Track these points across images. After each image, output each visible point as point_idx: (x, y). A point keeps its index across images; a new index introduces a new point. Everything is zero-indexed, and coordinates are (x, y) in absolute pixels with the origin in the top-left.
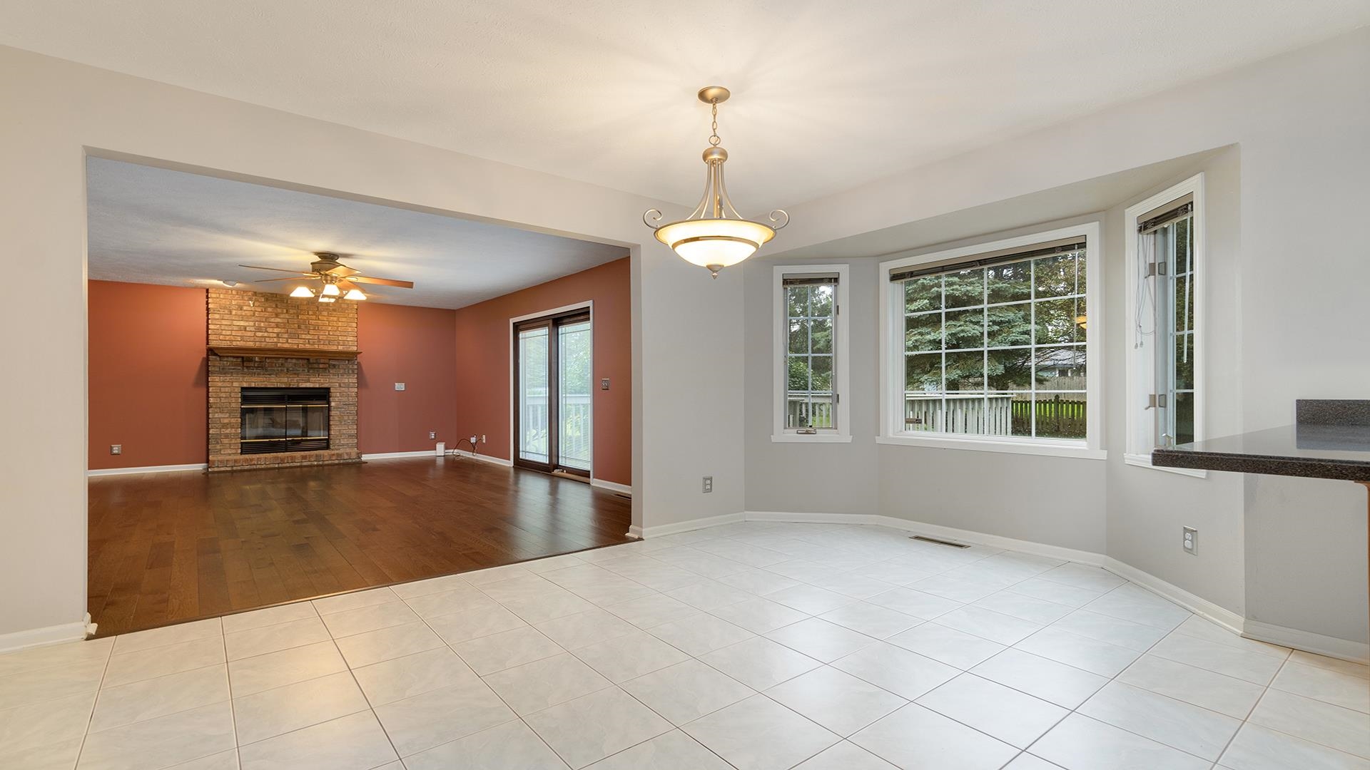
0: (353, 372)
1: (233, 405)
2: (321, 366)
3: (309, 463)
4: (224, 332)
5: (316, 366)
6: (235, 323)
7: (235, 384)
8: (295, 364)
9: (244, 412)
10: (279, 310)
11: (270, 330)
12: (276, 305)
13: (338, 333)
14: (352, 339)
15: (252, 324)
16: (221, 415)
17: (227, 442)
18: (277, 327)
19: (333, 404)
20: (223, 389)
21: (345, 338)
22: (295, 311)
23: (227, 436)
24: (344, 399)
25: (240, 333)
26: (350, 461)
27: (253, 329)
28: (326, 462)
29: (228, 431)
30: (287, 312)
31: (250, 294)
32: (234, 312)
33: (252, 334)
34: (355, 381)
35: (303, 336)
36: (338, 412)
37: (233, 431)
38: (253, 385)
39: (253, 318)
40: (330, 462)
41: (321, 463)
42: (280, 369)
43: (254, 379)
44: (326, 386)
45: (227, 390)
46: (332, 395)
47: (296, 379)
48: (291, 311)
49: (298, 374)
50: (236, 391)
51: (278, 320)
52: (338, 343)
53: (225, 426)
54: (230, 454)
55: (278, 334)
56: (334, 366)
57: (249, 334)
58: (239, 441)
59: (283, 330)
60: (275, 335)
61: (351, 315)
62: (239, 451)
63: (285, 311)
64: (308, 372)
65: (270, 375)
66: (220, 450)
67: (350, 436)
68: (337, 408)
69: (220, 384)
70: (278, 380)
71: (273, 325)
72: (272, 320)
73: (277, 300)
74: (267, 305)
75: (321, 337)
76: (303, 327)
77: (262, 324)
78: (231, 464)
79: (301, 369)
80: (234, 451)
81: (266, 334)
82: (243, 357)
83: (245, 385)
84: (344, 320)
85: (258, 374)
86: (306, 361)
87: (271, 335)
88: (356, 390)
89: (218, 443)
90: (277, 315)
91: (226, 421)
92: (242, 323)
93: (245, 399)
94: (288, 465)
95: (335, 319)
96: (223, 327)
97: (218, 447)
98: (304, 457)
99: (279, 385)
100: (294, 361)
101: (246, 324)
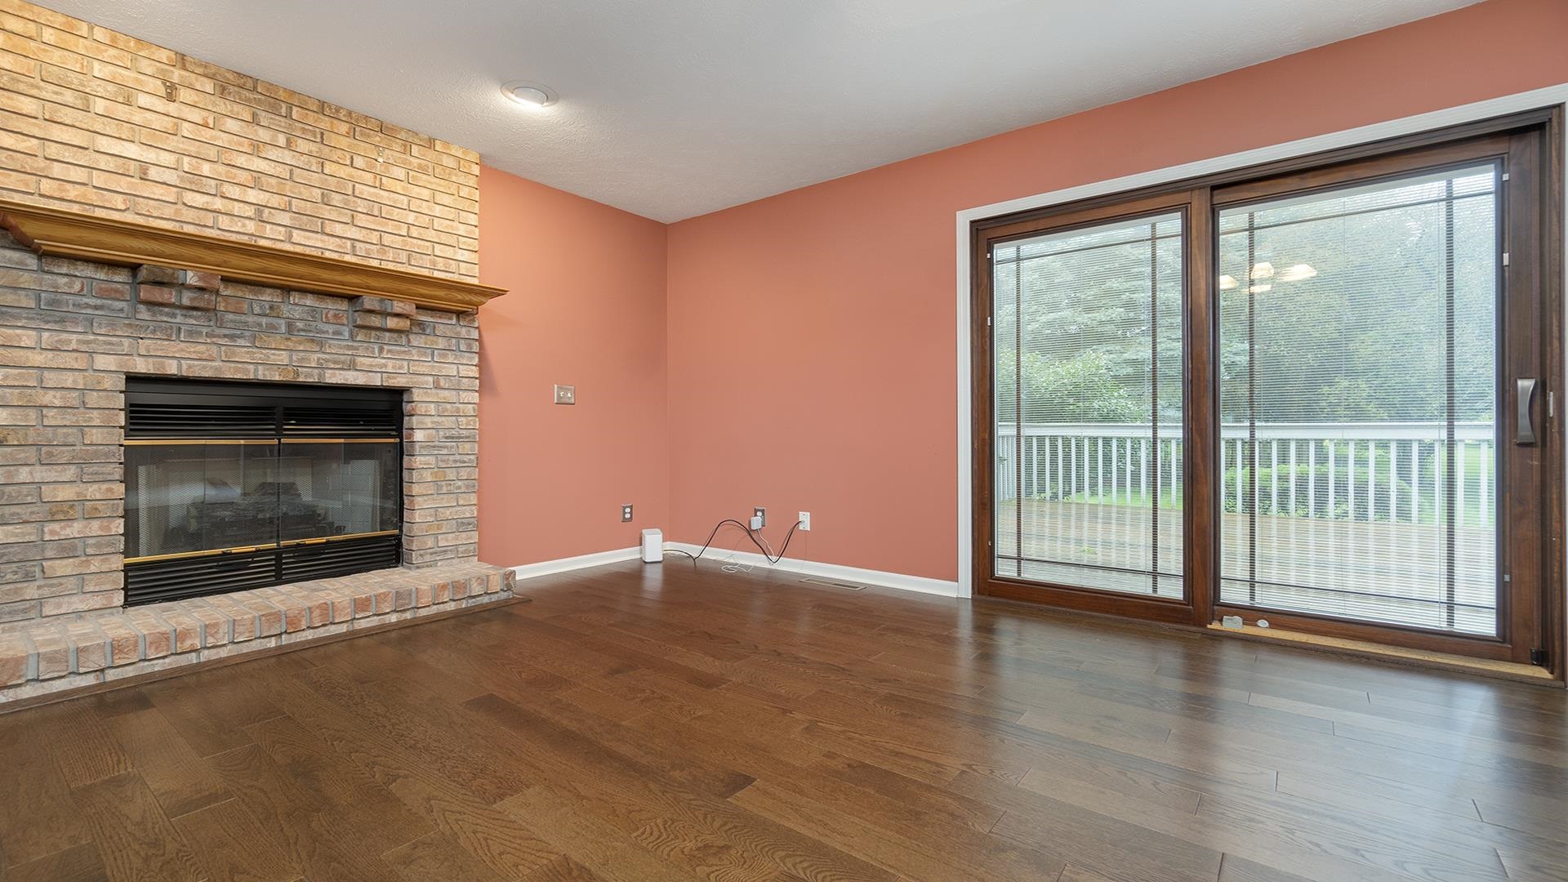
0: (470, 346)
1: (96, 436)
2: (391, 323)
3: (375, 621)
4: (57, 170)
5: (376, 321)
6: (104, 144)
7: (102, 362)
8: (314, 309)
9: (132, 460)
10: (263, 135)
11: (234, 192)
12: (254, 115)
13: (431, 235)
14: (466, 256)
15: (167, 159)
16: (40, 473)
17: (68, 571)
18: (257, 185)
19: (419, 436)
20: (51, 379)
21: (449, 252)
22: (314, 148)
23: (68, 549)
24: (448, 422)
25: (123, 184)
26: (486, 600)
27: (171, 177)
28: (423, 612)
29: (74, 530)
30: (289, 145)
31: (164, 55)
32: (100, 106)
33: (170, 195)
34: (474, 372)
35: (338, 229)
36: (432, 460)
37: (95, 527)
38: (172, 369)
39: (173, 143)
40: (434, 610)
41: (408, 615)
42: (264, 320)
43: (174, 348)
44: (399, 382)
45: (69, 380)
46: (421, 408)
47: (315, 356)
48: (303, 146)
49: (321, 344)
50: (107, 385)
51: (258, 164)
52: (434, 263)
53: (60, 512)
54: (79, 615)
55: (260, 207)
56: (421, 324)
57: (158, 192)
58: (119, 562)
59: (275, 201)
60: (250, 211)
61: (464, 192)
62: (119, 598)
63: (281, 140)
64: (352, 337)
65: (232, 337)
66: (41, 601)
67: (462, 525)
68: (430, 446)
69: (38, 359)
70: (259, 355)
71: (243, 177)
72: (241, 160)
73: (259, 102)
74: (222, 106)
75: (387, 240)
76: (336, 199)
77: (206, 169)
78: (96, 661)
79: (331, 328)
80: (97, 602)
81: (218, 204)
82: (134, 268)
83: (142, 367)
84: (446, 200)
85: (190, 333)
86: (344, 306)
87: (237, 208)
88: (475, 397)
89: (29, 578)
90: (256, 148)
91: (66, 493)
92: (132, 151)
93: (139, 418)
94: (309, 635)
95: (426, 194)
96: (53, 150)
97: (31, 591)
98: (361, 605)
99: (263, 374)
100: (309, 301)
101: (149, 155)
